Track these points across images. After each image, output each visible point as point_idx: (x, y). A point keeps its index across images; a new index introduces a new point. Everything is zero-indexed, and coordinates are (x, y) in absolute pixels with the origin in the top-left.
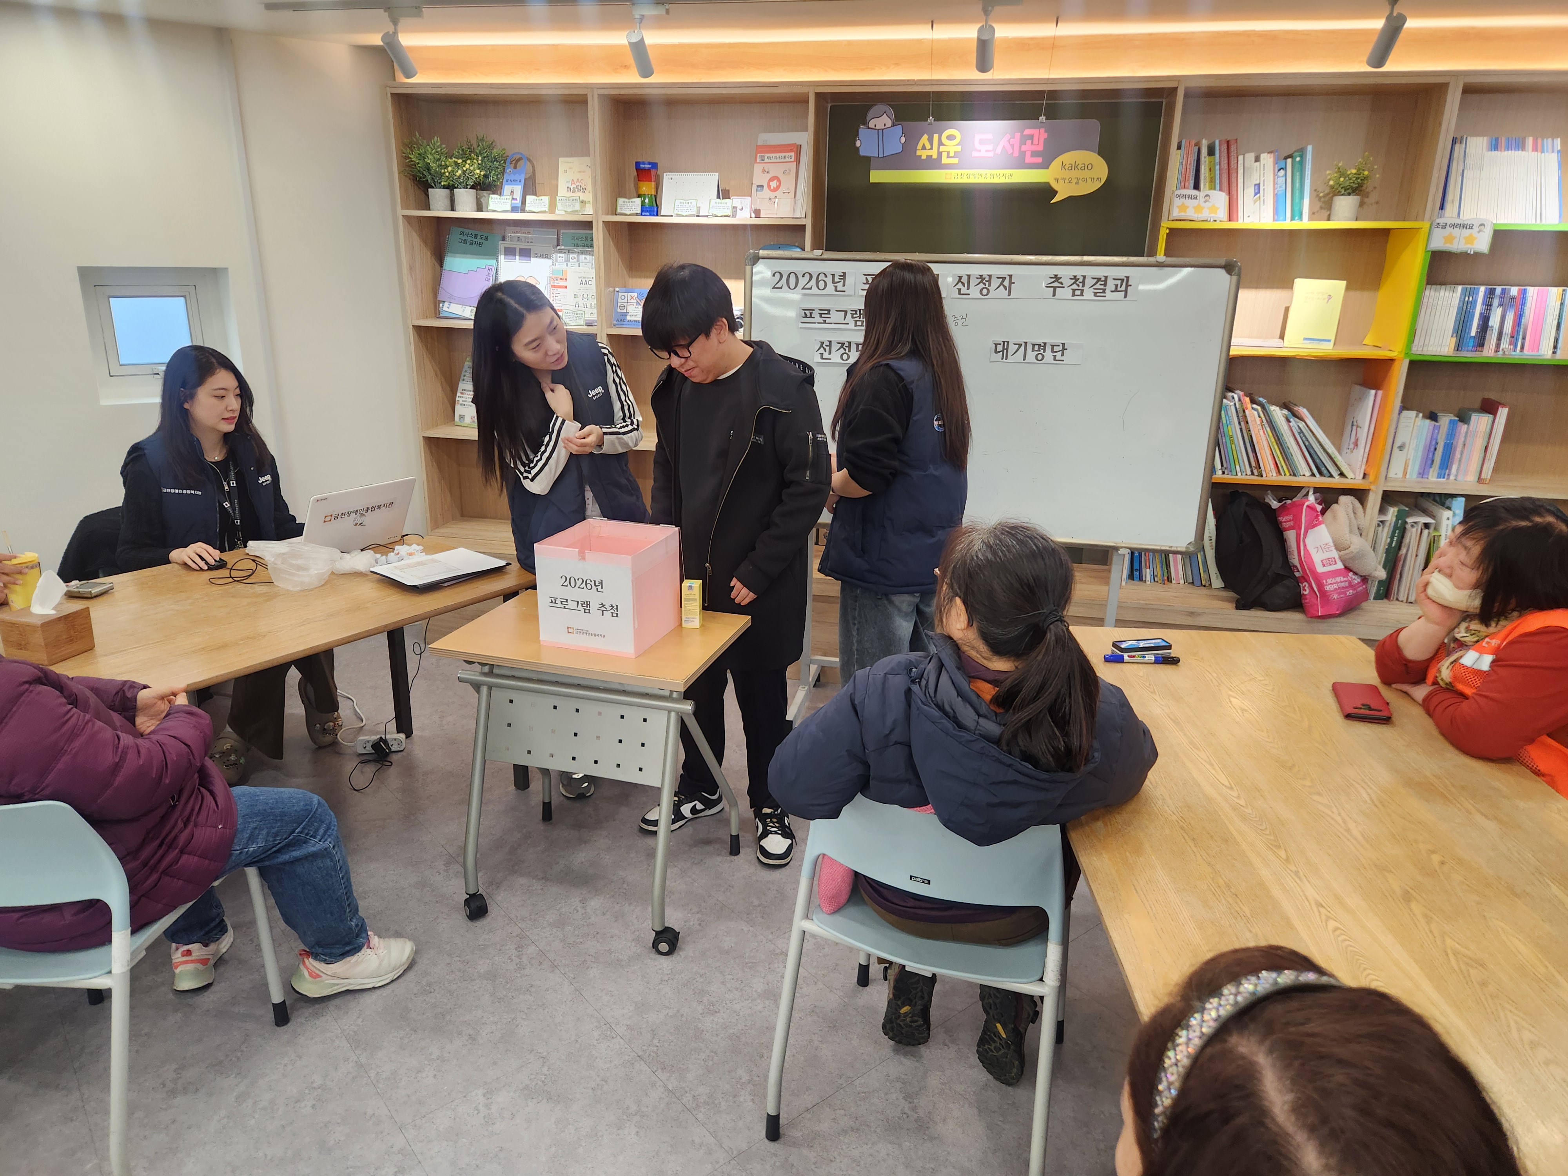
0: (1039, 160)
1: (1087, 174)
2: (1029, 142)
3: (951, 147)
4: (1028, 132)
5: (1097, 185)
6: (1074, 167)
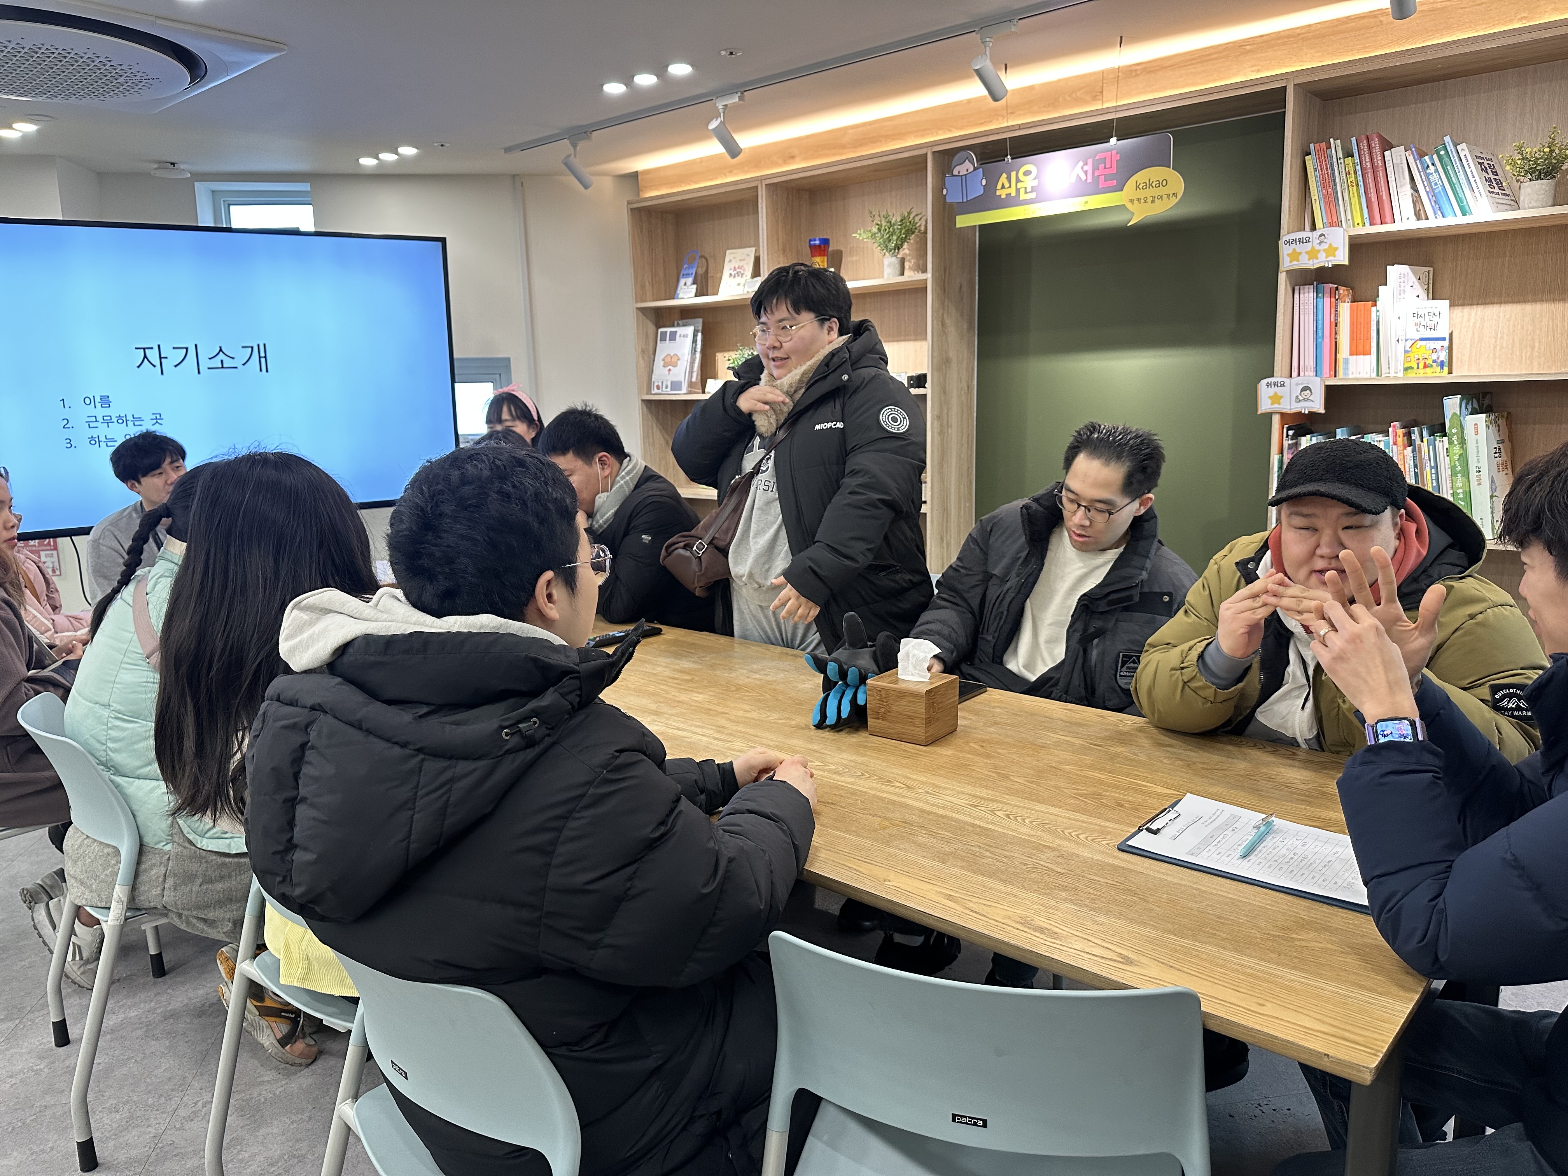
0: (1114, 182)
1: (1161, 191)
2: (1102, 166)
3: (1028, 182)
4: (1100, 156)
5: (1175, 201)
6: (1150, 185)
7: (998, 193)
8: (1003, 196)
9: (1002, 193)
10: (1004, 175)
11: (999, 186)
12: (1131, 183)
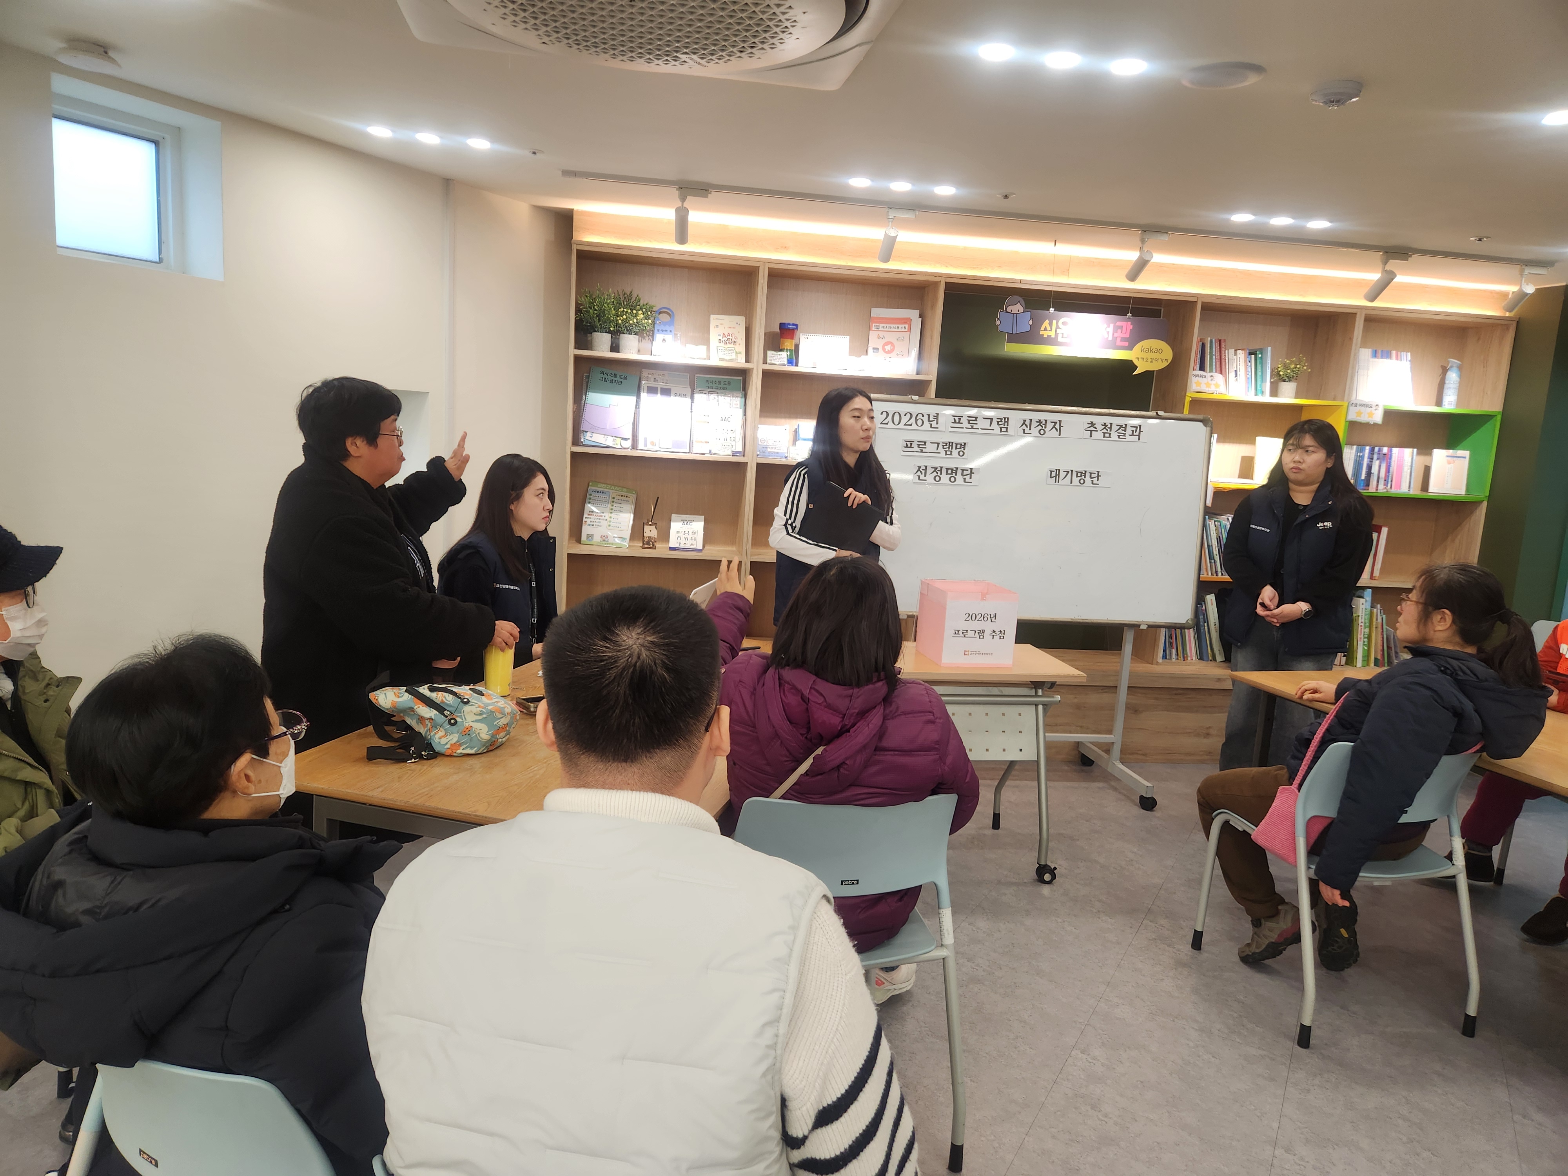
0: (1127, 344)
1: (1158, 356)
2: (1119, 331)
3: (1064, 330)
4: (1119, 324)
5: (1165, 364)
6: (1151, 350)
7: (1042, 333)
8: (1045, 336)
9: (1045, 334)
10: (1047, 322)
11: (1043, 328)
12: (1138, 347)
